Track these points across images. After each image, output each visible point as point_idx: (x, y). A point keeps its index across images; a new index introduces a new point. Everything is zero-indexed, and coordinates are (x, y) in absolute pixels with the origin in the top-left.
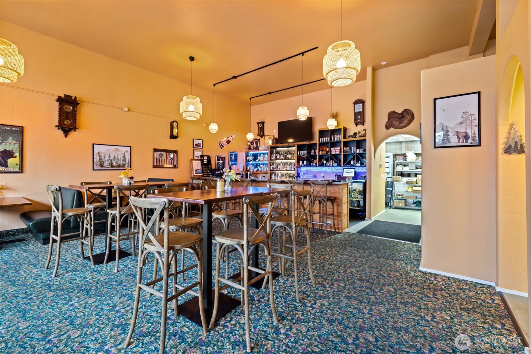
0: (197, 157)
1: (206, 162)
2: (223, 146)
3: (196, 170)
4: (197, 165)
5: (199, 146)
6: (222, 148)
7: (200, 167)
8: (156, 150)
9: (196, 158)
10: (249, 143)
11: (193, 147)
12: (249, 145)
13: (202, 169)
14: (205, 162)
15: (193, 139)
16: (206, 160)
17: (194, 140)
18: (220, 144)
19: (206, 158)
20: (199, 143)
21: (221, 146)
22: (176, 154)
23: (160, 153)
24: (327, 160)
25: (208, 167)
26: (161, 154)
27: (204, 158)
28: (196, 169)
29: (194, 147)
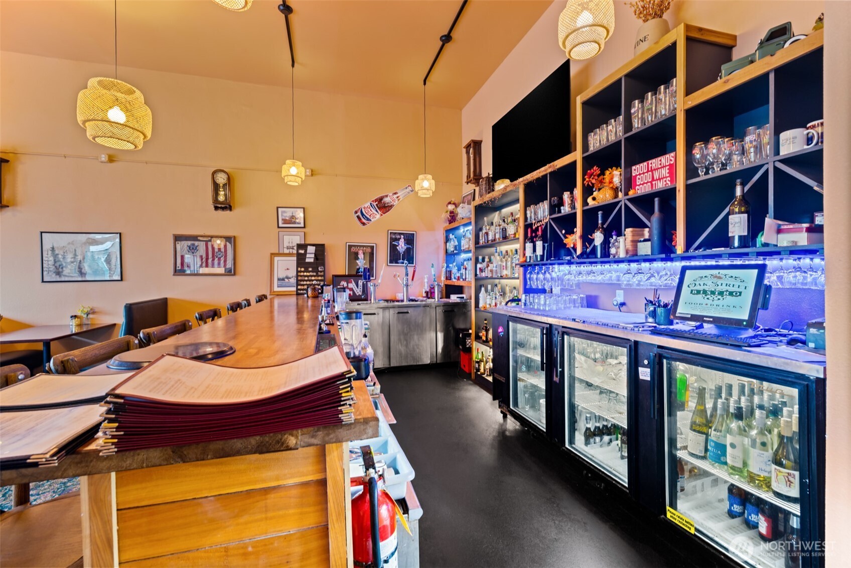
0: (288, 248)
1: (312, 260)
2: (368, 219)
3: (279, 279)
4: (287, 267)
5: (295, 223)
6: (364, 224)
7: (293, 272)
8: (178, 238)
9: (286, 251)
10: (451, 207)
11: (278, 227)
12: (452, 212)
13: (297, 276)
14: (307, 260)
15: (278, 208)
16: (313, 256)
17: (280, 210)
18: (359, 214)
19: (311, 249)
20: (293, 217)
21: (362, 218)
22: (230, 243)
23: (189, 243)
24: (613, 230)
25: (317, 271)
26: (193, 245)
27: (306, 251)
28: (281, 276)
29: (281, 225)
